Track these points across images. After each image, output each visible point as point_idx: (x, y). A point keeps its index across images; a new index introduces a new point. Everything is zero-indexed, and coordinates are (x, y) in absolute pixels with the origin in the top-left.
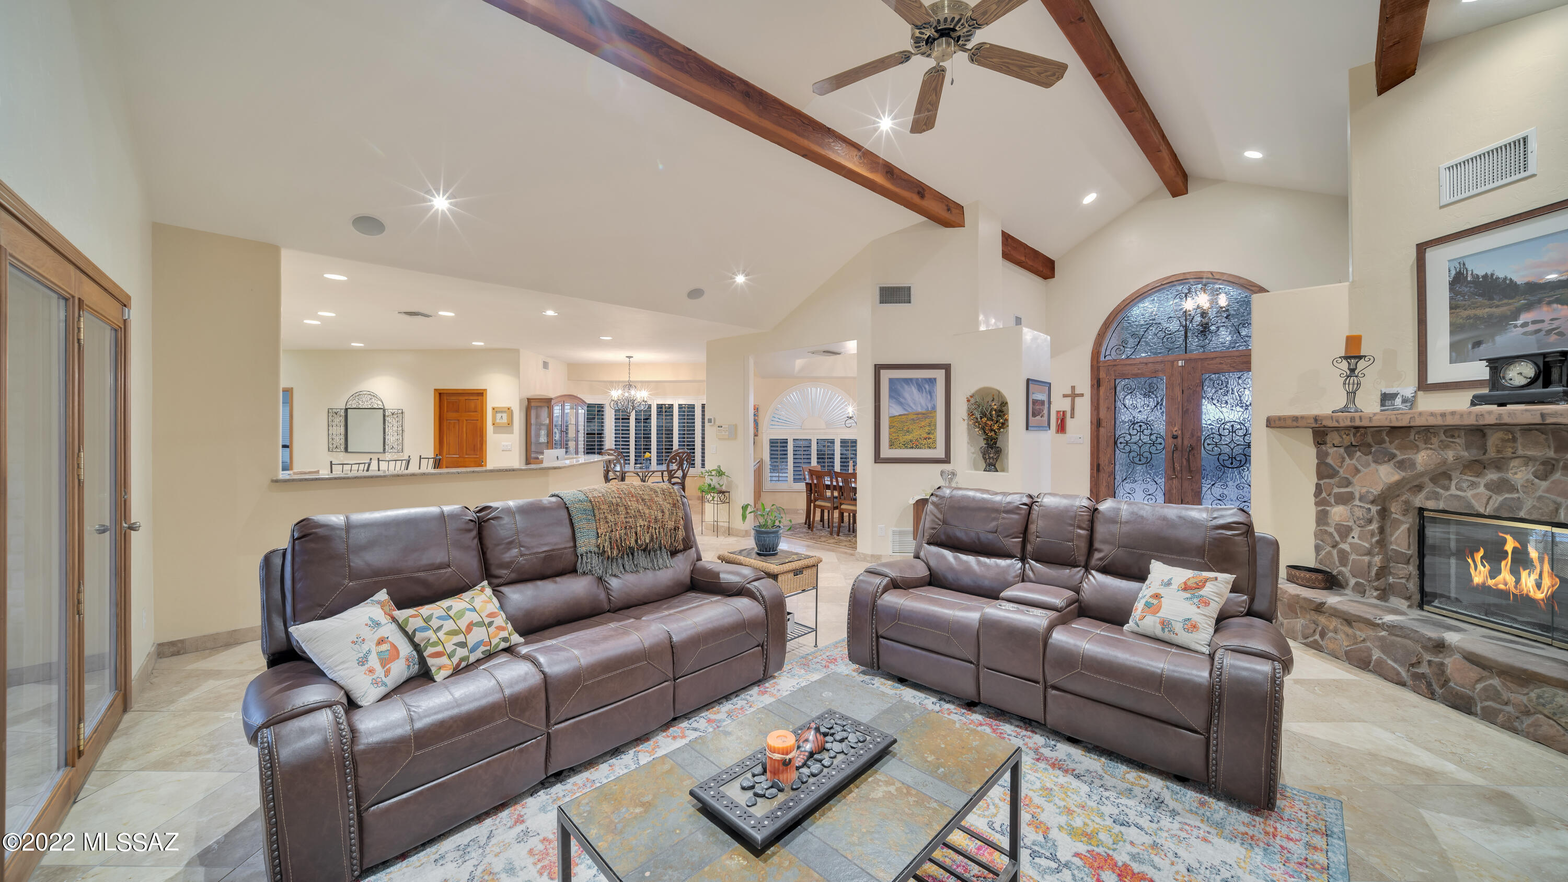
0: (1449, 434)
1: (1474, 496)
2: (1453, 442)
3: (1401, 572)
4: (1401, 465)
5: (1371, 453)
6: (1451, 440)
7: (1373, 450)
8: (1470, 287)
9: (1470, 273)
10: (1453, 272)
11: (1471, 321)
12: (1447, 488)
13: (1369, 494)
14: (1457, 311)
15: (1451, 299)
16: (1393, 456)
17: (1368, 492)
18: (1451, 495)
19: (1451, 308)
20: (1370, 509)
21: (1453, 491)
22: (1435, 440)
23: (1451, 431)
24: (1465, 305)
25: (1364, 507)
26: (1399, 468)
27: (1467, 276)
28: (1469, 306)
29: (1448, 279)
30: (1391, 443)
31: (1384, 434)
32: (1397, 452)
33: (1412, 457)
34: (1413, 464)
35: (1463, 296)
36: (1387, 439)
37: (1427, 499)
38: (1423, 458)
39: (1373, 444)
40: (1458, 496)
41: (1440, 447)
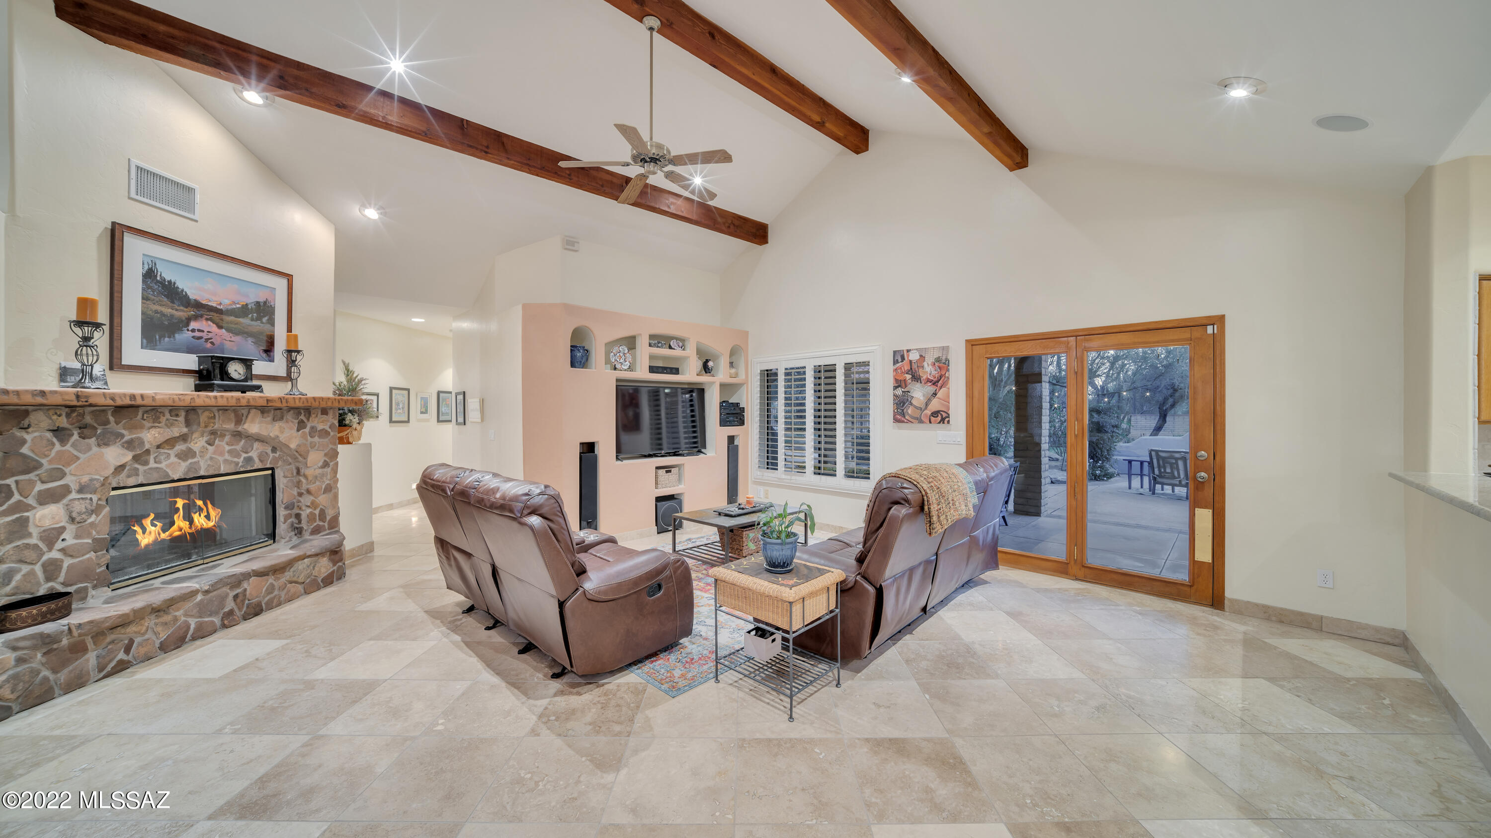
0: (173, 414)
1: (167, 466)
2: (176, 420)
3: (102, 560)
4: (129, 445)
5: (95, 435)
6: (175, 418)
7: (99, 431)
8: (159, 286)
9: (159, 274)
10: (146, 267)
11: (159, 315)
12: (146, 463)
13: (95, 482)
14: (148, 302)
15: (143, 289)
16: (123, 436)
17: (91, 480)
18: (151, 469)
19: (143, 298)
20: (91, 499)
21: (152, 464)
22: (163, 419)
23: (174, 410)
24: (154, 300)
25: (86, 499)
26: (128, 449)
27: (156, 276)
28: (157, 302)
29: (141, 270)
30: (117, 423)
31: (110, 413)
32: (124, 432)
33: (140, 435)
34: (141, 442)
35: (153, 292)
36: (111, 419)
37: (129, 476)
38: (151, 436)
39: (97, 426)
40: (157, 468)
41: (166, 425)
